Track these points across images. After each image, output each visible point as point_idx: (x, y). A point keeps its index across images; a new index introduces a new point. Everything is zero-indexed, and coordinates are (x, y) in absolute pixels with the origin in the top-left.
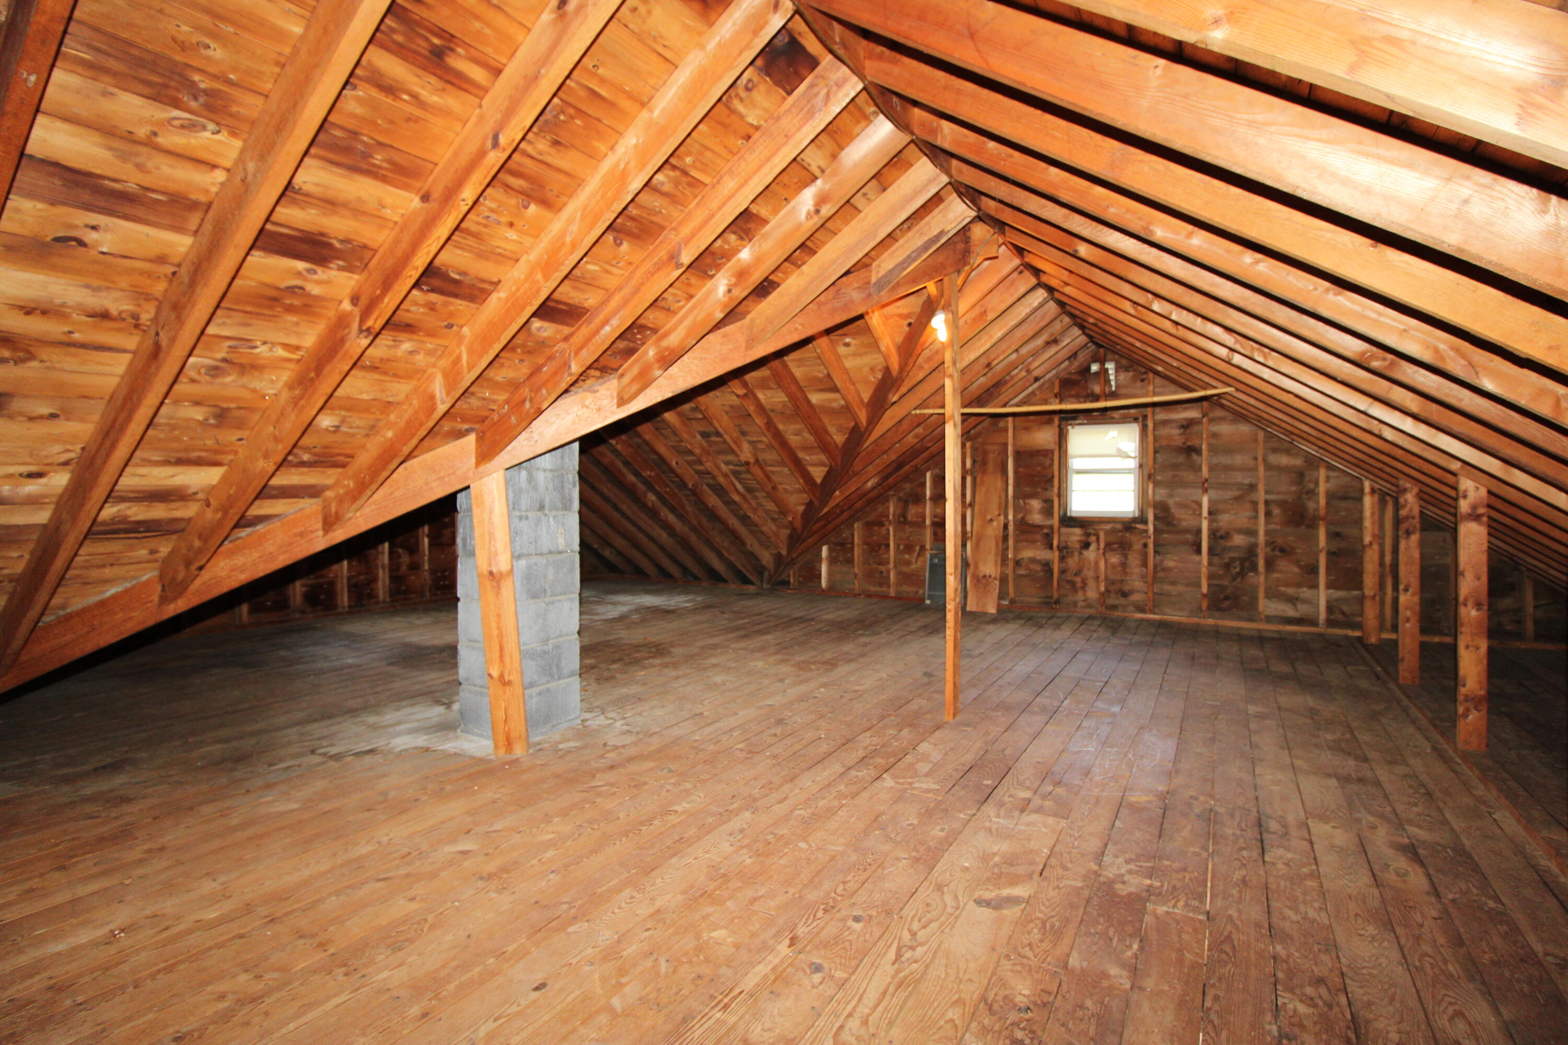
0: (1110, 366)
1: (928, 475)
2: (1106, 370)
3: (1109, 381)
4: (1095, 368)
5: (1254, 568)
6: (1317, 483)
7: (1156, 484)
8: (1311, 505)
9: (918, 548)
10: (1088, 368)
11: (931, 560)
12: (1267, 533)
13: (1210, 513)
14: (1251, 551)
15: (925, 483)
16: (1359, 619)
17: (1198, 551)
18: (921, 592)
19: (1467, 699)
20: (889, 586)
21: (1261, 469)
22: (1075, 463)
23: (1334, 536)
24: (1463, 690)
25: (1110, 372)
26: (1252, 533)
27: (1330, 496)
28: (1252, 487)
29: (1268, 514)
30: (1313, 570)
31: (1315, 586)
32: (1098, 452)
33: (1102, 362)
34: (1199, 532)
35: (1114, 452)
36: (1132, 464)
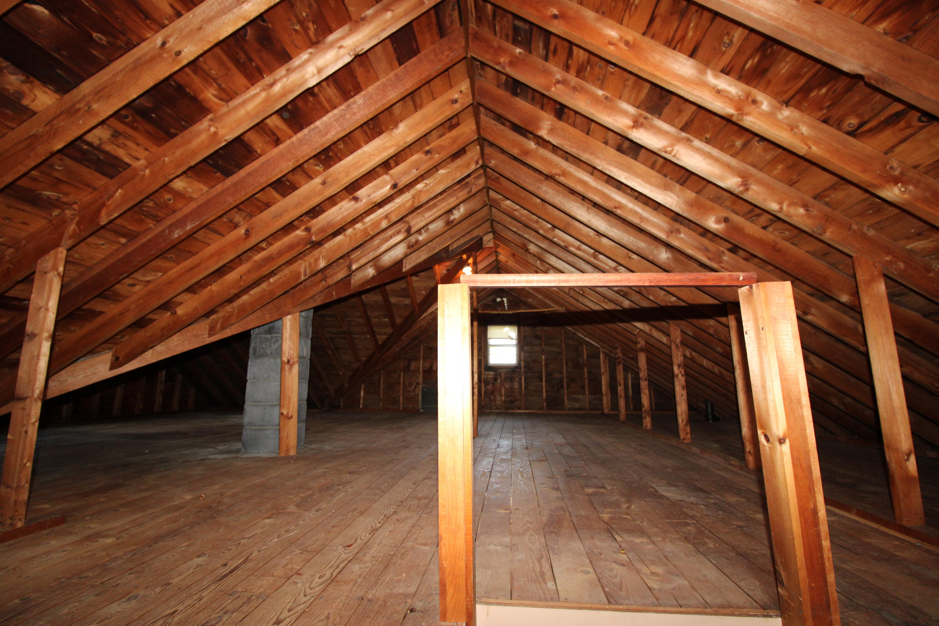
0: (505, 299)
1: (422, 346)
2: (504, 301)
3: (504, 306)
4: (498, 300)
5: (562, 387)
6: (583, 351)
7: (524, 351)
8: (581, 360)
9: (415, 384)
10: (496, 300)
11: (423, 389)
12: (567, 372)
13: (545, 364)
14: (561, 381)
15: (420, 350)
16: (600, 407)
17: (542, 381)
18: (416, 407)
19: (645, 412)
20: (399, 405)
21: (564, 345)
22: (491, 342)
23: (590, 373)
24: (643, 409)
25: (505, 302)
26: (561, 373)
27: (588, 356)
28: (560, 353)
29: (567, 364)
30: (583, 387)
31: (584, 394)
32: (501, 336)
33: (502, 298)
34: (541, 372)
35: (507, 337)
36: (514, 342)
